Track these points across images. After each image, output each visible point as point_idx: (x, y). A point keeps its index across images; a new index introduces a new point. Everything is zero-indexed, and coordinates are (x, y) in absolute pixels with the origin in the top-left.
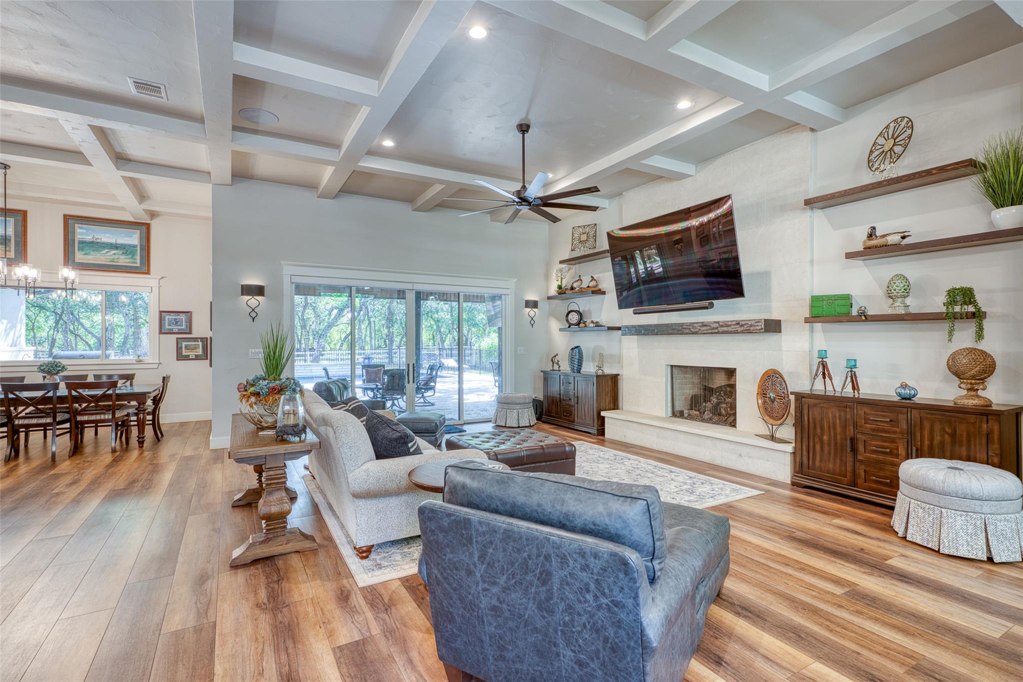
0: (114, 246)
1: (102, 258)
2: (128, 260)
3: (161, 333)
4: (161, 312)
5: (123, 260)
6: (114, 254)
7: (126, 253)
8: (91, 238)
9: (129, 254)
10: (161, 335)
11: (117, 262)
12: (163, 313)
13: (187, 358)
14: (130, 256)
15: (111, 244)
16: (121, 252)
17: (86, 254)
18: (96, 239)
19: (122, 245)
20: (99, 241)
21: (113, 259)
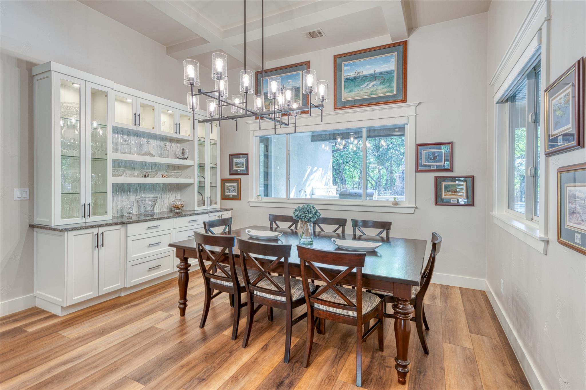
0: (374, 77)
1: (363, 92)
2: (385, 90)
3: (418, 171)
4: (418, 145)
5: (381, 90)
6: (373, 86)
7: (384, 82)
8: (354, 73)
9: (386, 82)
10: (417, 174)
11: (376, 94)
12: (420, 147)
13: (448, 204)
14: (387, 85)
15: (371, 75)
16: (379, 82)
17: (350, 91)
18: (358, 73)
19: (380, 74)
20: (361, 74)
21: (372, 92)
